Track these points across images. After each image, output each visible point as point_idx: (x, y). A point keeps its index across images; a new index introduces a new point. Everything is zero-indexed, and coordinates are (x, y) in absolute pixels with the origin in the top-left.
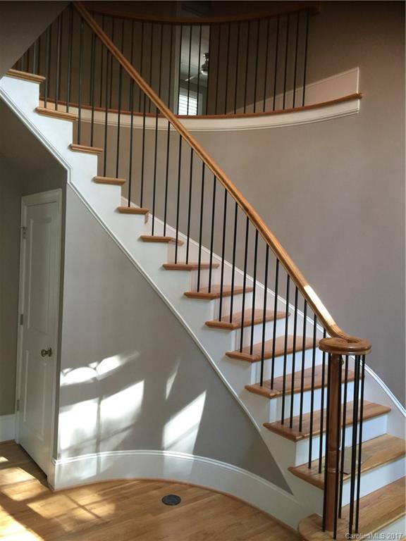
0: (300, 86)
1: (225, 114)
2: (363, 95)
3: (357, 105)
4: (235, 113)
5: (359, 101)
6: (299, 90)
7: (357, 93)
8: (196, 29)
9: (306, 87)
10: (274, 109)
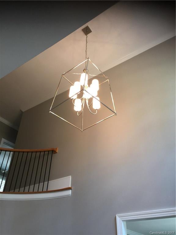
0: (46, 181)
1: (9, 191)
2: (72, 188)
3: (69, 192)
4: (14, 191)
5: (70, 190)
6: (46, 183)
7: (70, 187)
8: (8, 153)
9: (49, 182)
10: (33, 191)
